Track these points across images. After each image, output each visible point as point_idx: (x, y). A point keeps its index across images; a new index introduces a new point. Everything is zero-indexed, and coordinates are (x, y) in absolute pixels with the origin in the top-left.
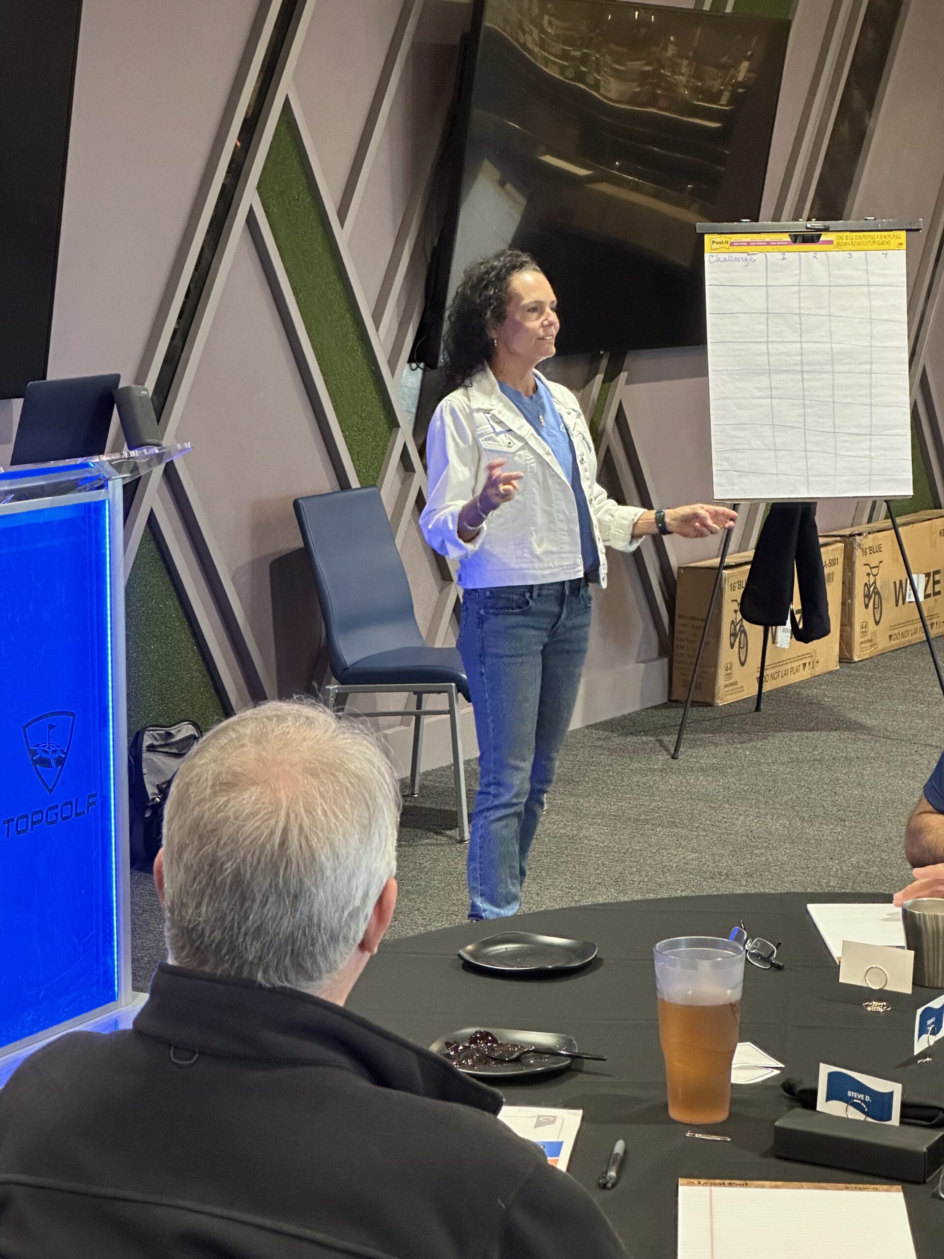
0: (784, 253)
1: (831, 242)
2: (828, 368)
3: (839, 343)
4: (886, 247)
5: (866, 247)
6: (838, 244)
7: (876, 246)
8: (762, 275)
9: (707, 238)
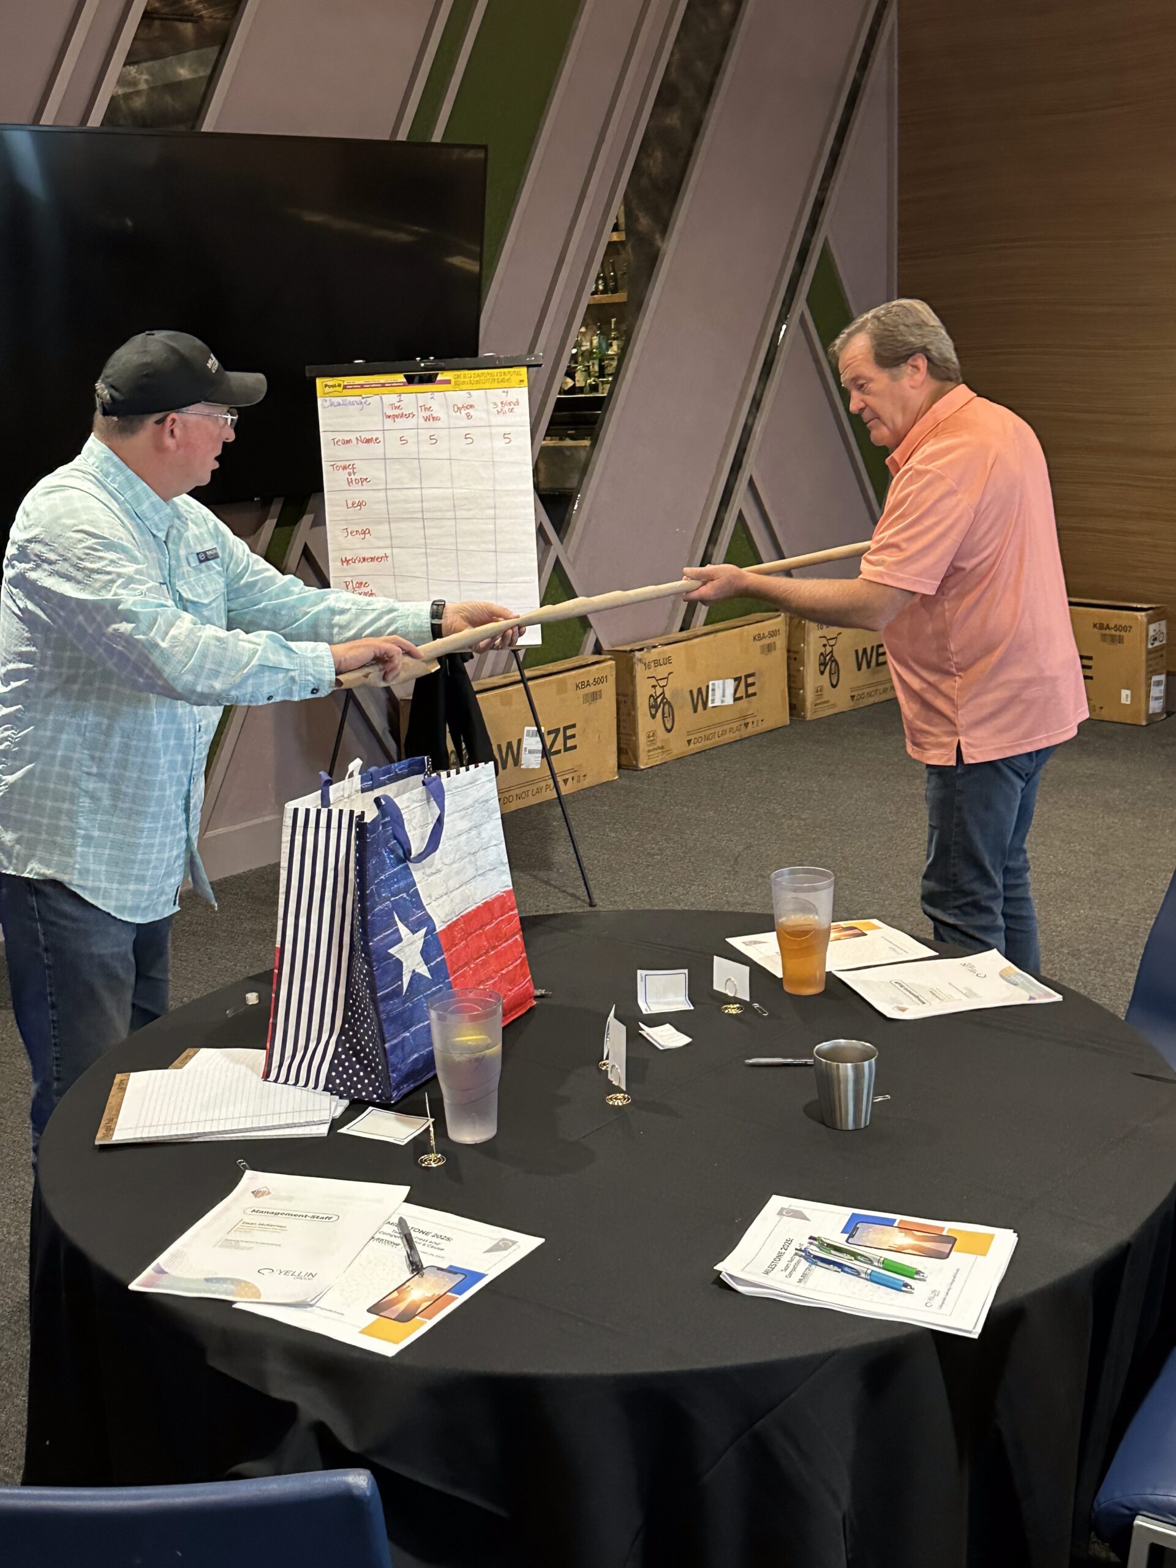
0: (400, 394)
1: (448, 382)
2: (450, 514)
3: (461, 488)
4: (506, 384)
5: (487, 385)
6: (456, 383)
7: (495, 385)
8: (378, 418)
9: (319, 382)
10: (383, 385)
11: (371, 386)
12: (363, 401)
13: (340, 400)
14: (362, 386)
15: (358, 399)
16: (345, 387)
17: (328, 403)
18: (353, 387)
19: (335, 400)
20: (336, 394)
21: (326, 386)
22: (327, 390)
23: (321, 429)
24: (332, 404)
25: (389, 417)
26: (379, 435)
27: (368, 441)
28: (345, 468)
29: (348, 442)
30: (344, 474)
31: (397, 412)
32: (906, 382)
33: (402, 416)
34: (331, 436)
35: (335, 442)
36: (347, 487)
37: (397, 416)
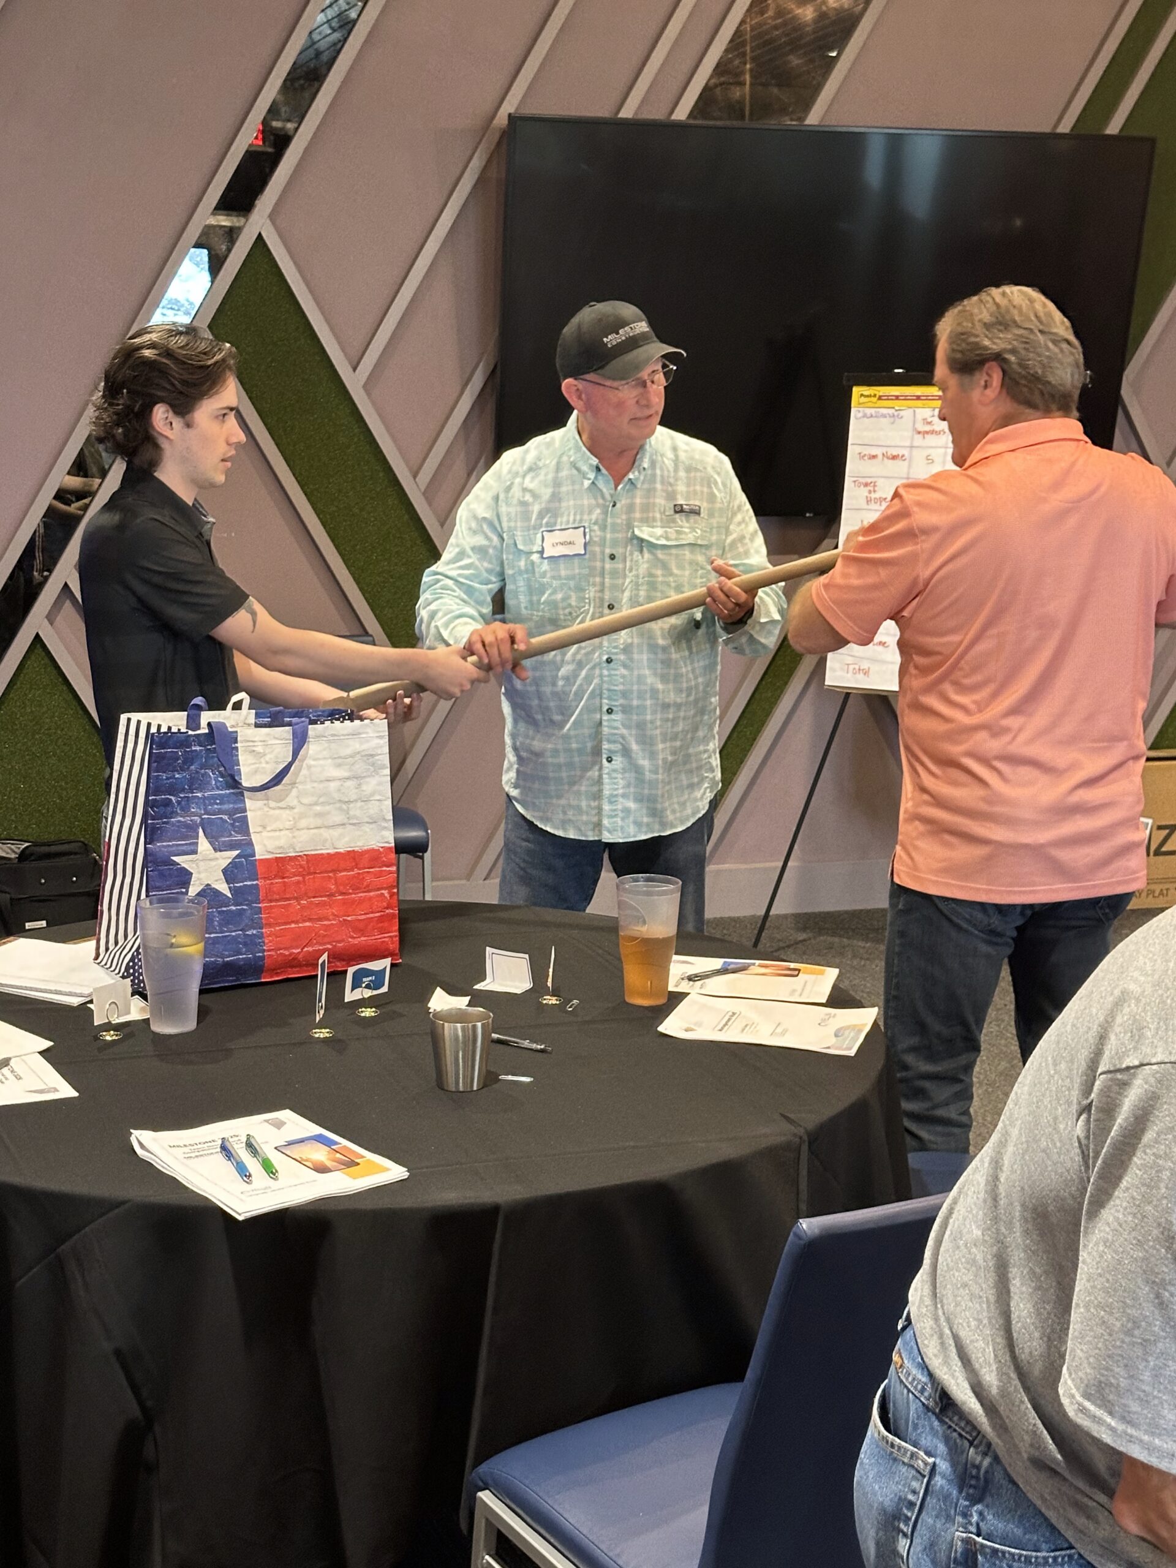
8: (908, 434)
9: (856, 390)
10: (918, 398)
11: (906, 398)
12: (896, 413)
13: (873, 411)
14: (897, 398)
15: (891, 411)
16: (880, 398)
17: (860, 415)
18: (888, 398)
19: (869, 411)
20: (870, 404)
21: (862, 395)
22: (863, 400)
23: (850, 442)
24: (865, 416)
25: (919, 433)
26: (906, 452)
27: (894, 457)
28: (866, 485)
29: (874, 457)
30: (864, 492)
31: (928, 428)
32: (976, 394)
33: (932, 432)
34: (858, 449)
35: (862, 457)
36: (866, 507)
37: (927, 432)
